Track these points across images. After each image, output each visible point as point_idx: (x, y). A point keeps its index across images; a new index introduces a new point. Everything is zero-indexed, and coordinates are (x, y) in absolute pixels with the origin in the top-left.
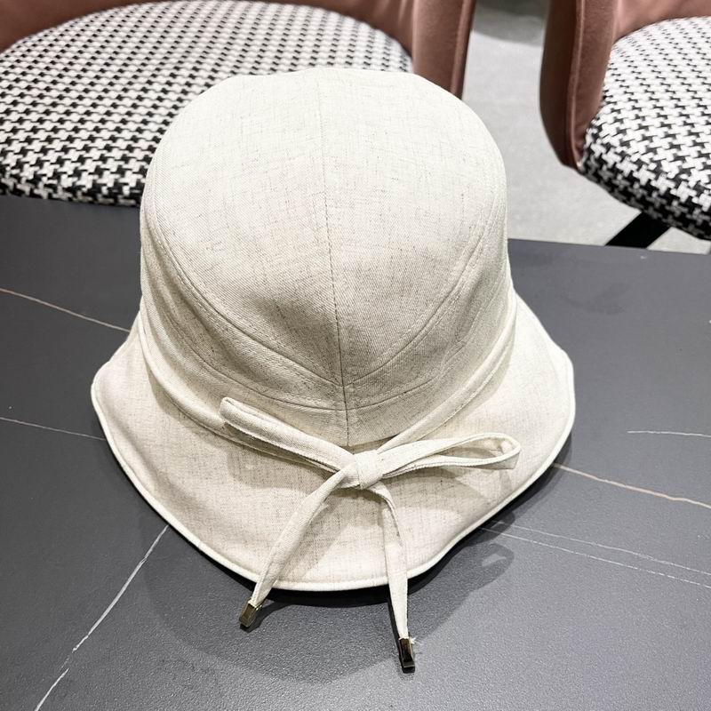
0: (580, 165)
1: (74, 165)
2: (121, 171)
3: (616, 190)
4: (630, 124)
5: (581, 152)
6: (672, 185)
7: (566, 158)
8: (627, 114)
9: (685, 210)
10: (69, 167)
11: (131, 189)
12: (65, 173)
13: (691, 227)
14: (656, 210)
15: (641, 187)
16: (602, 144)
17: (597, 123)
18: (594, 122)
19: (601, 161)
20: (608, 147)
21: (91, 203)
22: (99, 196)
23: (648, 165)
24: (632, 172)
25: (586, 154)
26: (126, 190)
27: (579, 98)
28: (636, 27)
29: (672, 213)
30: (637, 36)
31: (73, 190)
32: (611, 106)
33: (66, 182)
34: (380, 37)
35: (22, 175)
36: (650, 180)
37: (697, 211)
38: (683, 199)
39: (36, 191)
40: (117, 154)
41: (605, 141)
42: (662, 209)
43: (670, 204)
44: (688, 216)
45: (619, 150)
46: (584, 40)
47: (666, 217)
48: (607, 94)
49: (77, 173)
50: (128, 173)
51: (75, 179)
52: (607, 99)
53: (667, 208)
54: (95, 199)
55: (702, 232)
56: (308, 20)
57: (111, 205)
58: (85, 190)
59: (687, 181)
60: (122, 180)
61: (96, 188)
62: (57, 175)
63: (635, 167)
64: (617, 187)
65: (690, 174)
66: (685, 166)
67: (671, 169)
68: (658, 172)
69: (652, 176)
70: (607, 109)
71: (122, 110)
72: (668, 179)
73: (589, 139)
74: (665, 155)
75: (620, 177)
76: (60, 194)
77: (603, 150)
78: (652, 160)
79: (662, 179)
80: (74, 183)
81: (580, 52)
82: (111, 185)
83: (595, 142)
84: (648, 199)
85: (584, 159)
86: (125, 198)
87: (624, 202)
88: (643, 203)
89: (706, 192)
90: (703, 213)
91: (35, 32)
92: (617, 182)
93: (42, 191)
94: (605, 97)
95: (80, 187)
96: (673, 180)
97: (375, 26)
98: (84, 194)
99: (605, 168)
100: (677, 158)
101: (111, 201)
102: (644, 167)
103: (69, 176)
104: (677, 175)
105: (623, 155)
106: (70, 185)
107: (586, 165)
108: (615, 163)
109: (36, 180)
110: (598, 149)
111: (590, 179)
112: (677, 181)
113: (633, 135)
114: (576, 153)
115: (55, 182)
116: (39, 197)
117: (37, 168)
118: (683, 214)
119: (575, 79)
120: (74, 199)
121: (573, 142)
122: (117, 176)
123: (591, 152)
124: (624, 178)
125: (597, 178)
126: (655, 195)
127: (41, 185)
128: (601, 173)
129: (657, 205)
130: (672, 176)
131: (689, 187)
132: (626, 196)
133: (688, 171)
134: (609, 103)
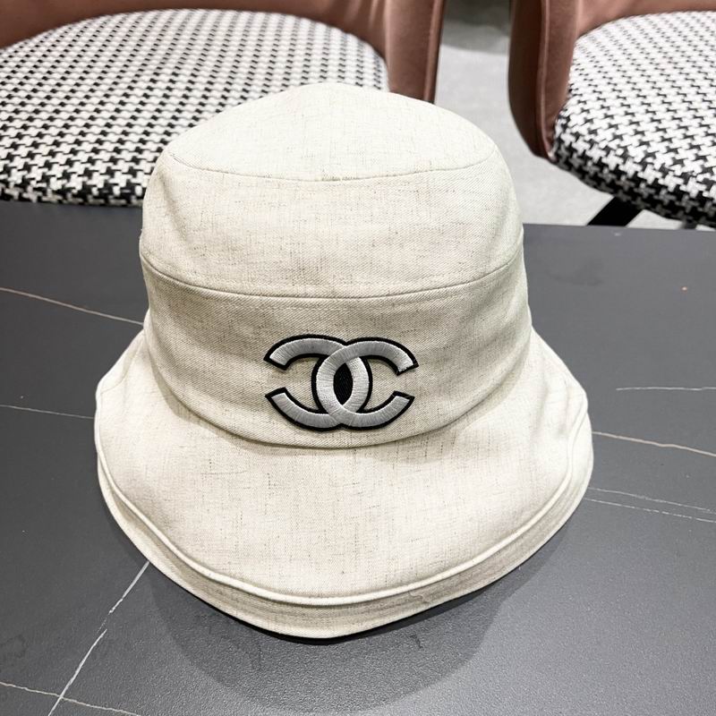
0: (551, 155)
1: (63, 168)
2: (110, 172)
3: (587, 177)
4: (597, 114)
5: (551, 142)
6: (639, 168)
7: (538, 149)
8: (593, 105)
9: (652, 191)
10: (57, 171)
11: (122, 189)
12: (54, 176)
13: (659, 207)
14: (625, 193)
15: (611, 172)
16: (572, 134)
17: (566, 114)
18: (562, 113)
19: (571, 150)
20: (577, 136)
21: (81, 204)
22: (90, 197)
23: (615, 151)
24: (601, 158)
25: (556, 144)
26: (116, 191)
27: (547, 91)
28: (595, 25)
29: (640, 195)
30: (596, 33)
31: (63, 192)
32: (577, 98)
33: (56, 184)
34: (352, 41)
35: (9, 179)
36: (618, 165)
37: (663, 192)
38: (650, 181)
39: (25, 195)
40: (104, 156)
41: (574, 130)
42: (630, 192)
43: (638, 186)
44: (656, 197)
45: (588, 138)
46: (550, 35)
47: (634, 199)
48: (573, 87)
49: (66, 176)
50: (117, 174)
51: (65, 181)
52: (573, 92)
53: (636, 190)
54: (86, 200)
55: (669, 212)
56: (280, 26)
57: (102, 205)
58: (75, 191)
59: (652, 164)
60: (112, 181)
61: (86, 189)
62: (46, 179)
63: (603, 153)
64: (587, 173)
65: (655, 157)
66: (650, 150)
67: (637, 153)
68: (625, 157)
69: (620, 161)
70: (573, 101)
71: (106, 115)
72: (635, 163)
73: (558, 130)
74: (631, 141)
75: (590, 163)
76: (50, 197)
77: (572, 139)
78: (619, 146)
79: (629, 163)
80: (63, 186)
81: (546, 46)
82: (101, 185)
83: (564, 132)
84: (618, 183)
85: (555, 149)
86: (116, 198)
87: (595, 187)
88: (613, 187)
89: (671, 173)
90: (669, 193)
91: (10, 44)
92: (587, 169)
93: (31, 195)
94: (571, 90)
95: (69, 189)
96: (640, 163)
97: (347, 30)
98: (74, 196)
99: (575, 155)
100: (642, 143)
101: (102, 201)
102: (612, 153)
103: (58, 179)
104: (643, 159)
105: (592, 143)
106: (60, 187)
107: (557, 155)
108: (585, 151)
109: (24, 184)
110: (568, 138)
111: (561, 168)
112: (644, 164)
113: (600, 124)
114: (547, 144)
115: (44, 185)
116: (28, 200)
117: (25, 173)
118: (651, 196)
119: (543, 72)
120: (65, 202)
121: (544, 133)
122: (107, 177)
123: (560, 141)
124: (594, 164)
125: (568, 166)
126: (623, 178)
127: (30, 189)
128: (572, 161)
129: (626, 188)
130: (638, 160)
131: (654, 169)
132: (596, 182)
133: (653, 155)
134: (575, 95)
